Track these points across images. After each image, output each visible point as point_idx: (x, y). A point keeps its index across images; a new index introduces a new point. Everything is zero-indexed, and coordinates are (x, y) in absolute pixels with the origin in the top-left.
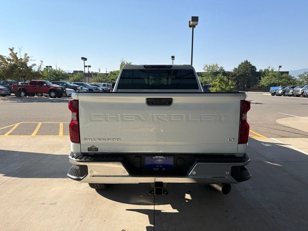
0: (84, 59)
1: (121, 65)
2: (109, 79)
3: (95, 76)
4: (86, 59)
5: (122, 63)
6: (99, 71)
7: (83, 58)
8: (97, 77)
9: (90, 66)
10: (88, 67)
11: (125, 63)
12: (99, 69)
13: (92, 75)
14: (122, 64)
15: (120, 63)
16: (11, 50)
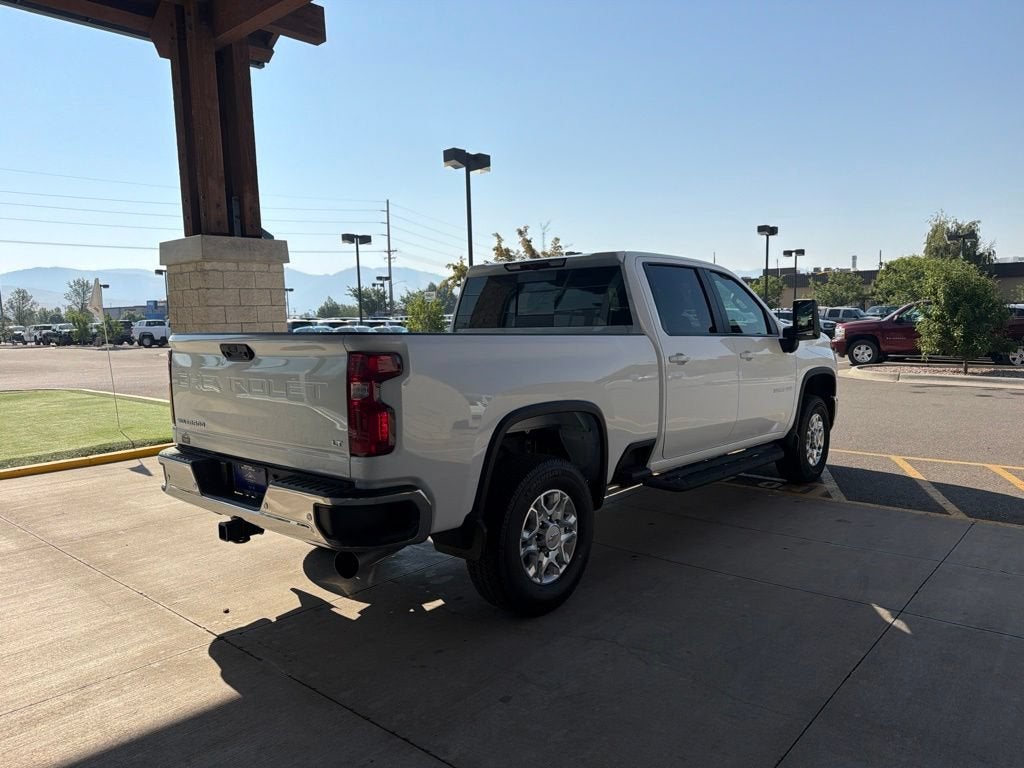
0: (769, 231)
1: (933, 237)
2: (878, 290)
3: (818, 283)
4: (773, 231)
5: (937, 226)
6: (854, 265)
7: (762, 229)
8: (828, 286)
9: (801, 252)
10: (794, 254)
11: (950, 225)
12: (854, 258)
13: (810, 280)
14: (935, 231)
15: (929, 229)
16: (521, 233)
